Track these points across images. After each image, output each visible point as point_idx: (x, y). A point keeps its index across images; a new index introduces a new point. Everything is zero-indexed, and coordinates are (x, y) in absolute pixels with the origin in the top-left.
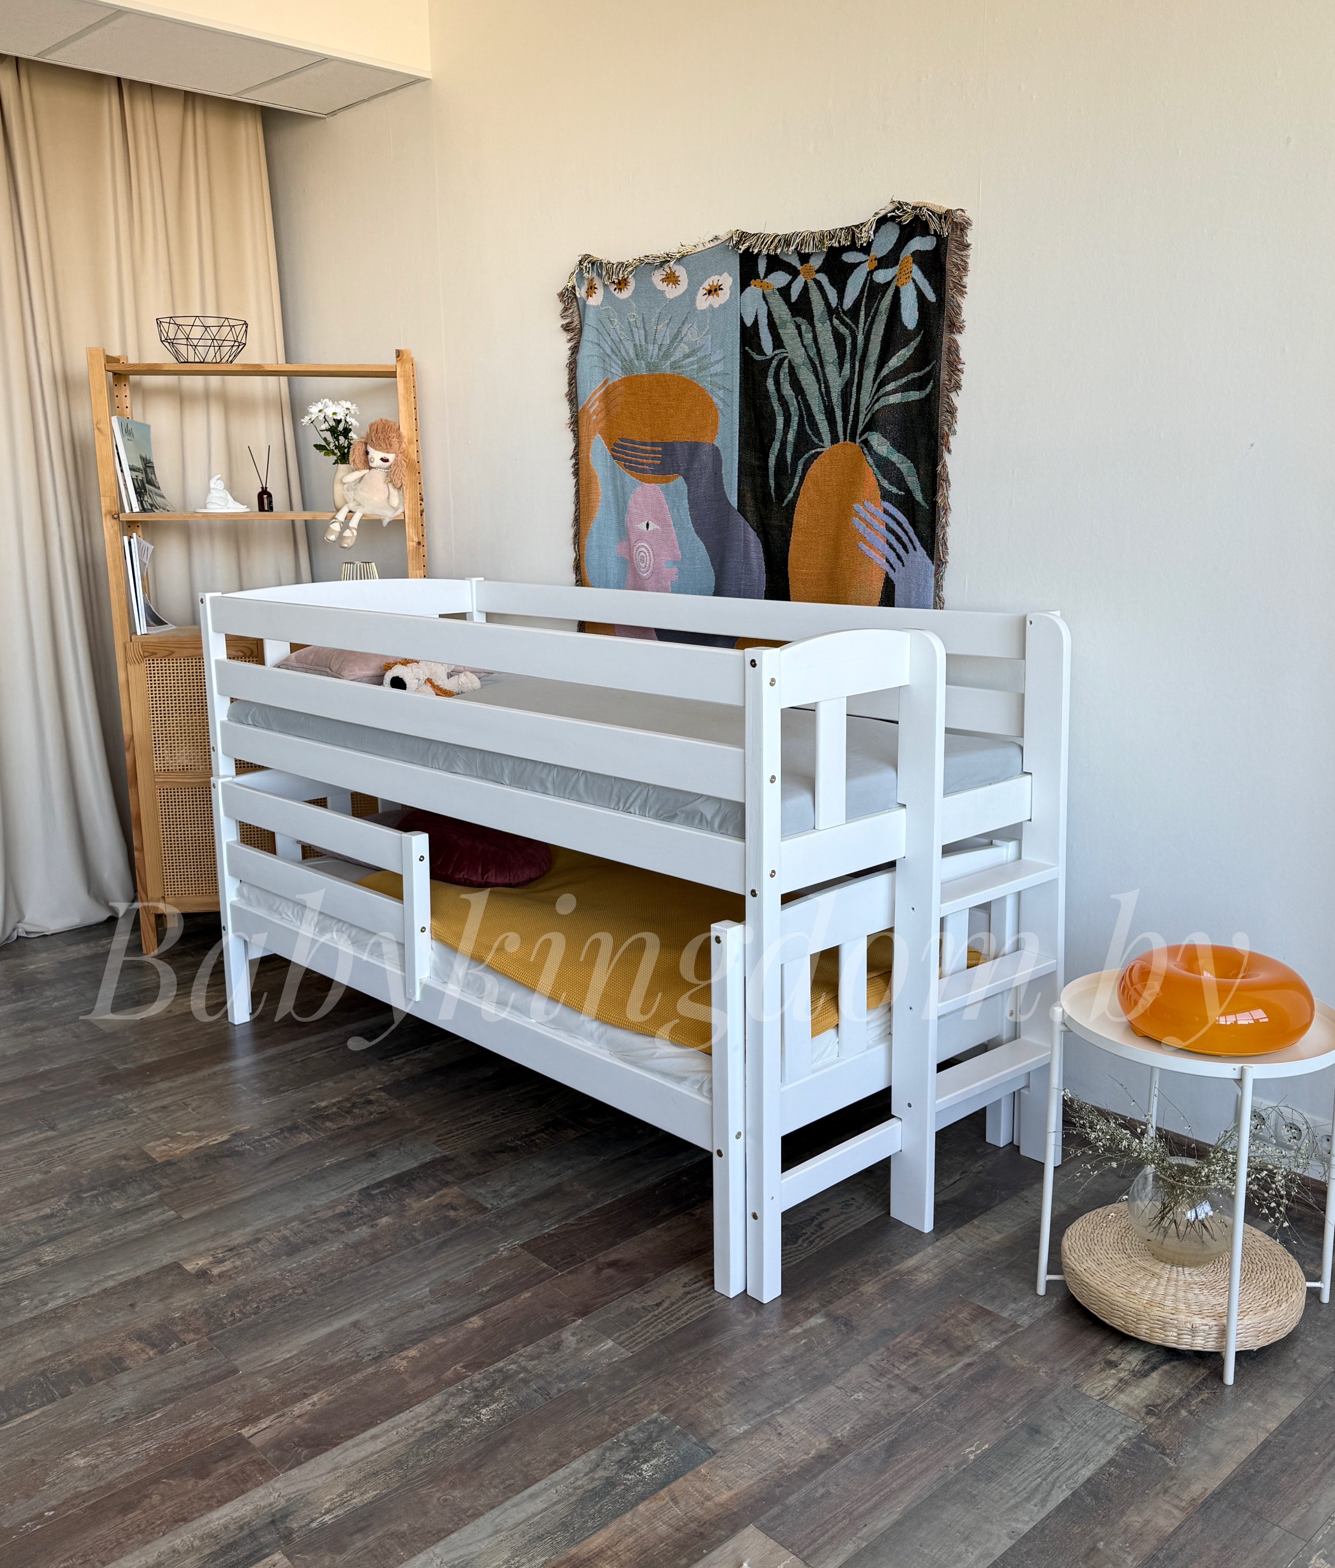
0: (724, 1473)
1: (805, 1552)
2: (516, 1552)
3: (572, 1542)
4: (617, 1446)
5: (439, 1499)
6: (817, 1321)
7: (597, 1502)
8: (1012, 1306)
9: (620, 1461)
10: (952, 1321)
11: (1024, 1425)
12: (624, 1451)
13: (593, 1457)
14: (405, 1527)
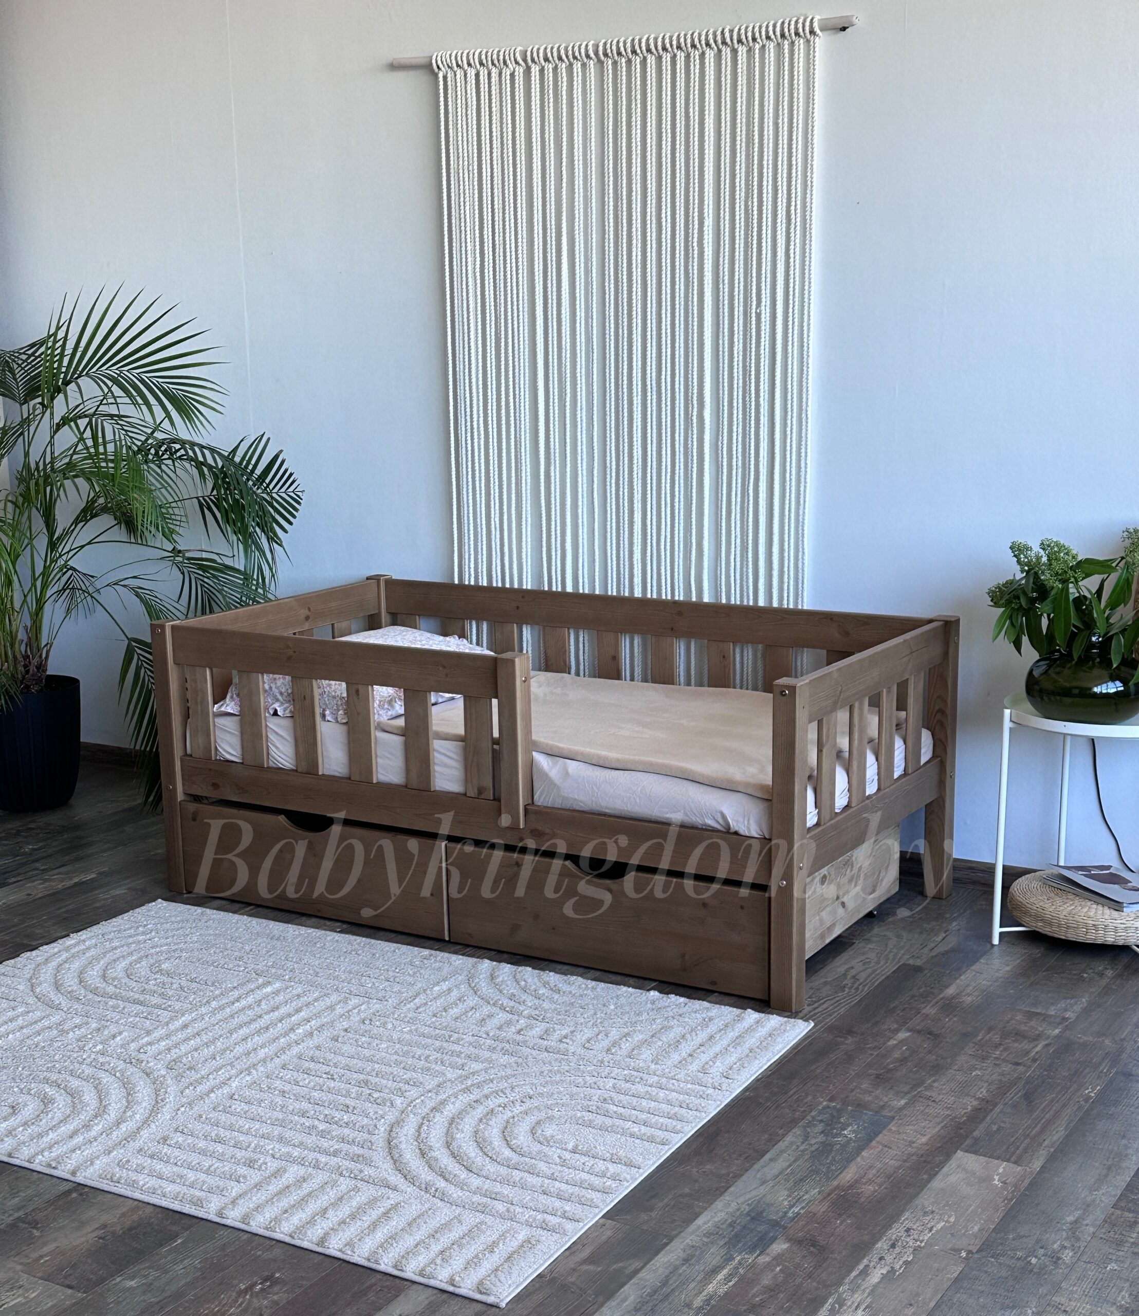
0: (911, 1127)
1: (1012, 1159)
2: (791, 1191)
3: (828, 1179)
4: (810, 1124)
5: (698, 1172)
6: (903, 1035)
7: (827, 1157)
8: (1053, 1008)
9: (822, 1132)
10: (1013, 1022)
11: (1117, 1073)
12: (820, 1127)
13: (798, 1133)
14: (687, 1190)
